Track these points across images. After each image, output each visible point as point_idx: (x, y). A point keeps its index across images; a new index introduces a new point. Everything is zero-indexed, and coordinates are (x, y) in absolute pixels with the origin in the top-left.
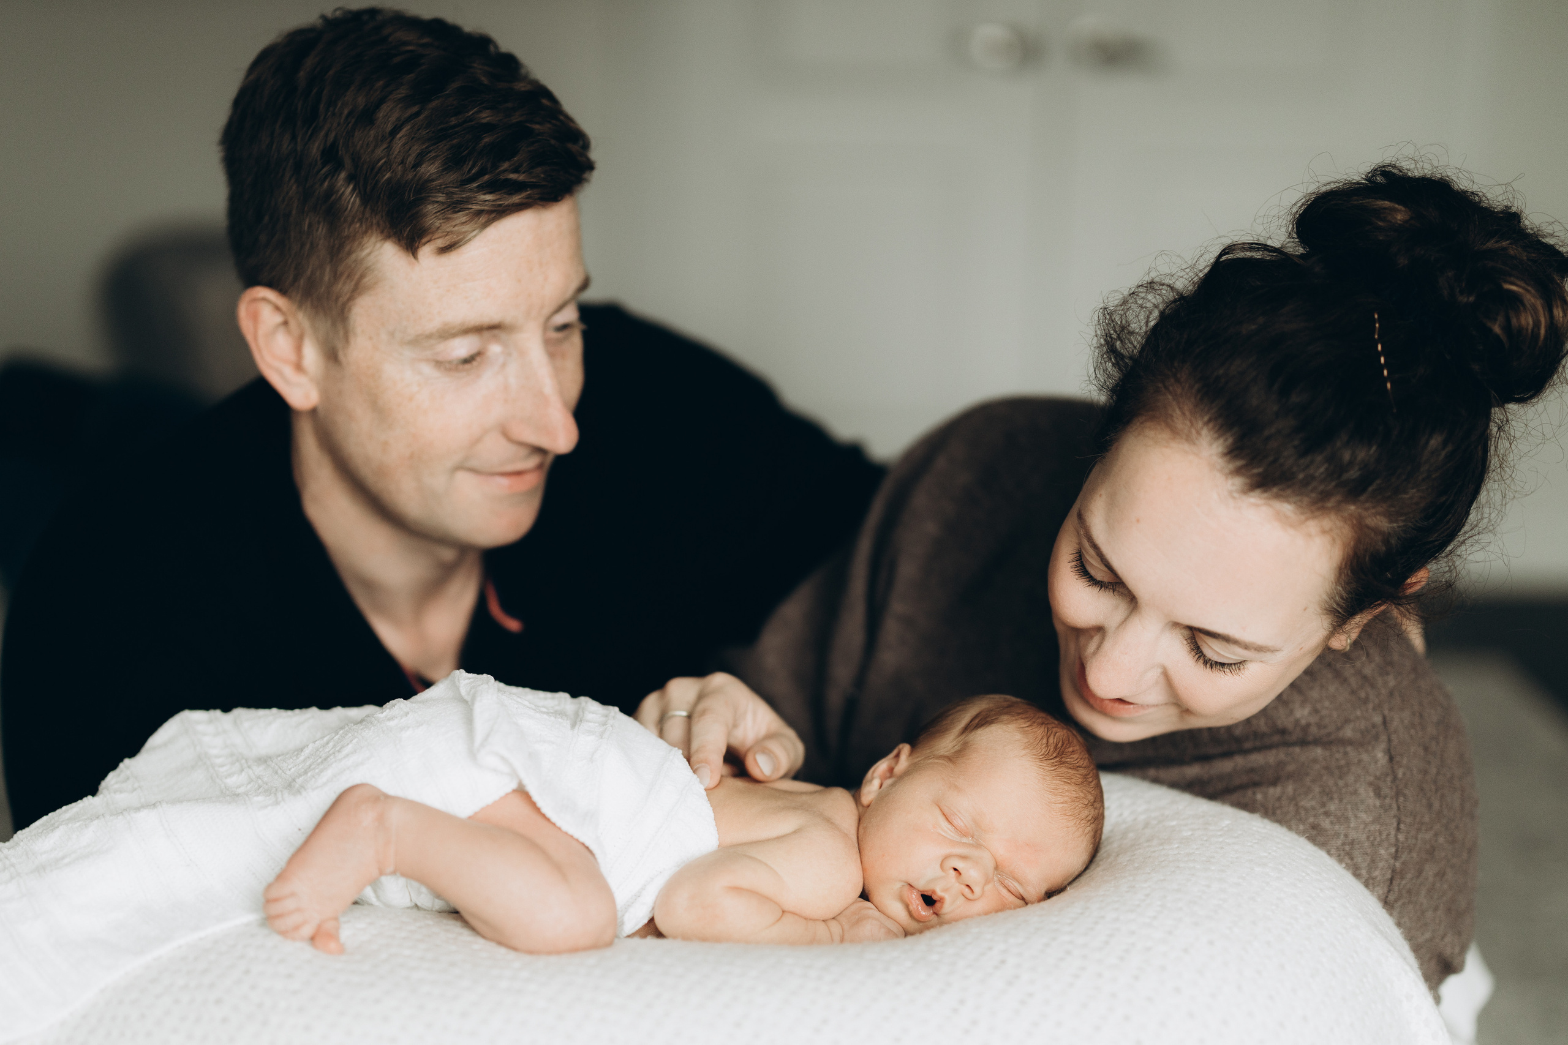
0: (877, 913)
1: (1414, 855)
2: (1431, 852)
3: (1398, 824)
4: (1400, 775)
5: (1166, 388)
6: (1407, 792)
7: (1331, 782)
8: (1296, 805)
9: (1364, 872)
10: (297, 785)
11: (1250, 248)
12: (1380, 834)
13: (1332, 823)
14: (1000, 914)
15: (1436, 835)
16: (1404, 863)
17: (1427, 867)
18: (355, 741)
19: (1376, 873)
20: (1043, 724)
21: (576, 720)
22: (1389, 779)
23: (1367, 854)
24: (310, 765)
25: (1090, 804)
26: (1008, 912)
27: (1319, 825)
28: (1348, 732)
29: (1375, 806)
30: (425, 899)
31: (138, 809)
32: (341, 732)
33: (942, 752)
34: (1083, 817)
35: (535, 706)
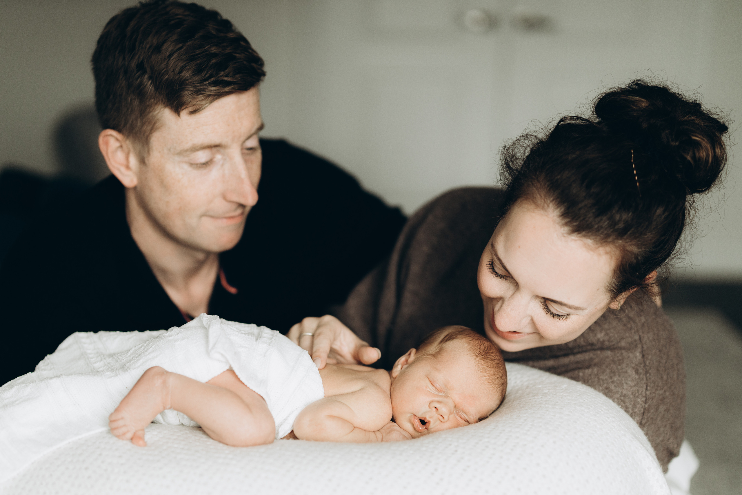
0: (398, 428)
1: (654, 401)
2: (663, 399)
3: (647, 387)
4: (647, 363)
5: (533, 184)
6: (651, 371)
7: (615, 367)
8: (598, 378)
9: (630, 410)
10: (126, 367)
11: (574, 119)
12: (638, 391)
13: (615, 386)
14: (456, 429)
15: (665, 391)
16: (649, 405)
17: (661, 407)
18: (153, 347)
19: (636, 410)
20: (478, 339)
21: (258, 337)
22: (642, 366)
23: (632, 401)
24: (133, 358)
25: (500, 377)
26: (460, 428)
27: (609, 387)
28: (623, 344)
29: (635, 378)
30: (186, 421)
31: (51, 378)
32: (147, 342)
33: (430, 352)
34: (497, 383)
35: (239, 330)
